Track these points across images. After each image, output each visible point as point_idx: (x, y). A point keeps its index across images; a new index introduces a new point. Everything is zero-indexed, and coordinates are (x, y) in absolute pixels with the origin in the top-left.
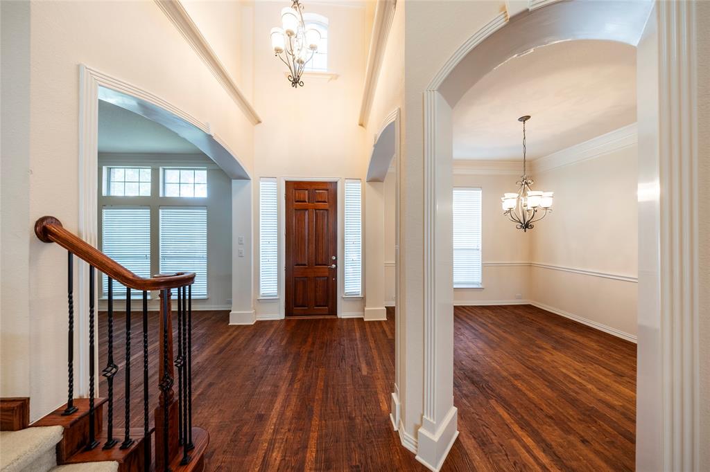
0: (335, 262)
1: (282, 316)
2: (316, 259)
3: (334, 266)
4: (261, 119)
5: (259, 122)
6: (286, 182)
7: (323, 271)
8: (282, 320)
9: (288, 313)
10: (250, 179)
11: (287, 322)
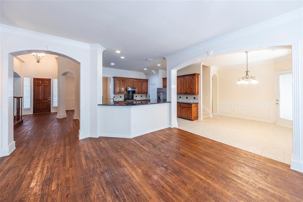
0: (50, 99)
1: (32, 113)
2: (44, 98)
3: (50, 100)
4: (24, 61)
5: (24, 62)
6: (34, 78)
7: (46, 101)
8: (32, 114)
9: (34, 112)
10: (20, 77)
11: (33, 114)
